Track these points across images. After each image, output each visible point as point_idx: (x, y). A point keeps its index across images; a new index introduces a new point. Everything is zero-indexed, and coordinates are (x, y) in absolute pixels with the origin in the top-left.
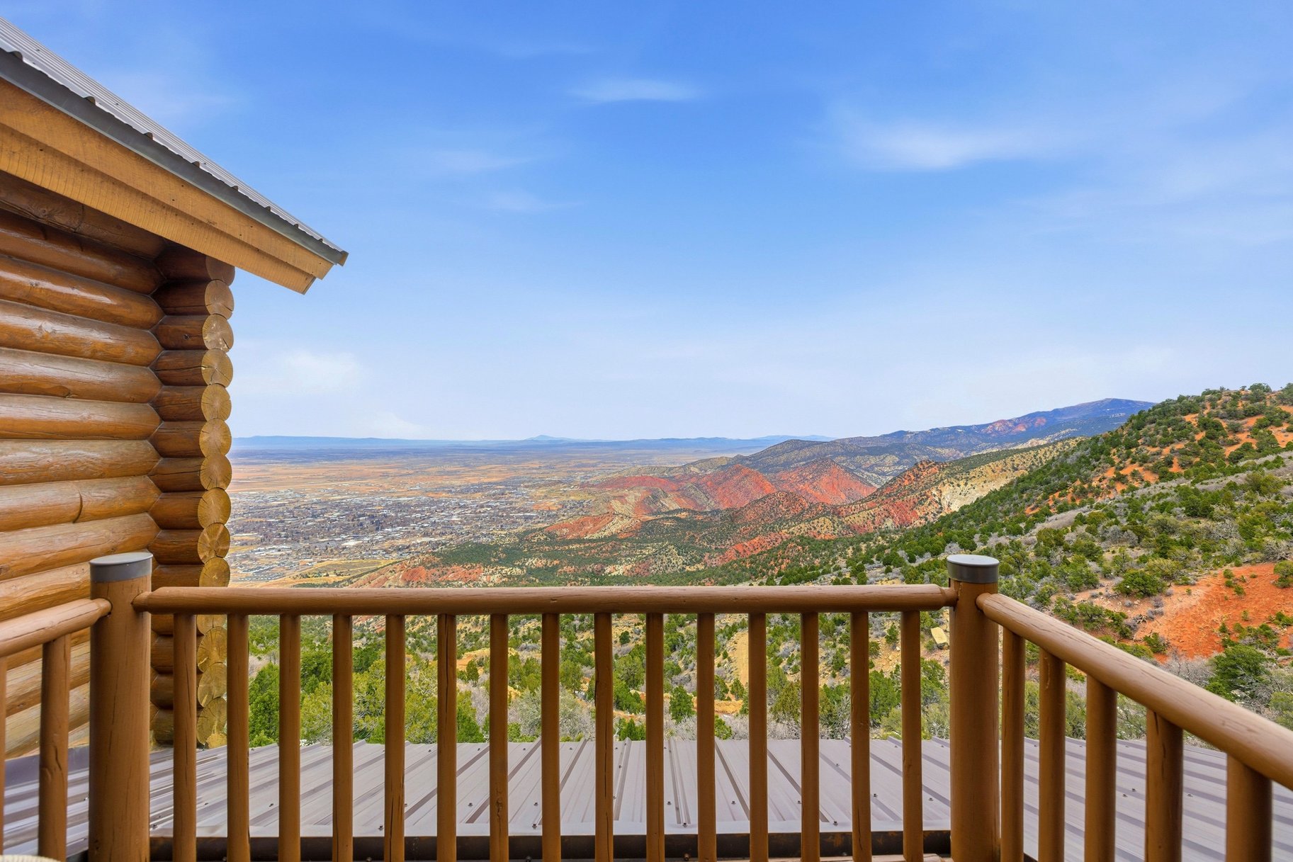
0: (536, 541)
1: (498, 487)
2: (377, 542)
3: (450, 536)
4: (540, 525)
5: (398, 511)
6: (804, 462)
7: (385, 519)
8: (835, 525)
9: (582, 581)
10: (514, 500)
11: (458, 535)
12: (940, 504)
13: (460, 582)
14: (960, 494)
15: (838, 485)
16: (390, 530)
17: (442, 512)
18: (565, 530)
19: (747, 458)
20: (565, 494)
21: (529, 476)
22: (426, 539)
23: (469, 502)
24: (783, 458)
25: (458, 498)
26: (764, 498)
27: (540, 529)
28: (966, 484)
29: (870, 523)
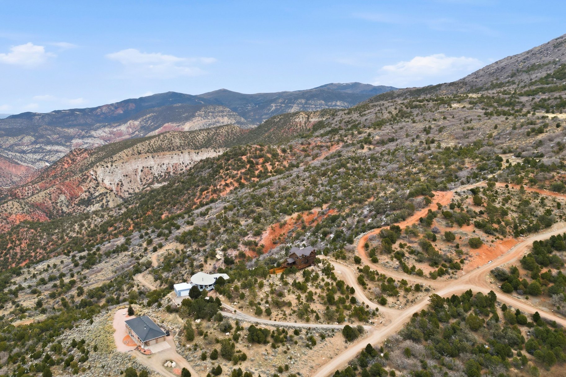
8: (23, 206)
12: (97, 180)
14: (109, 172)
28: (112, 165)
29: (47, 199)
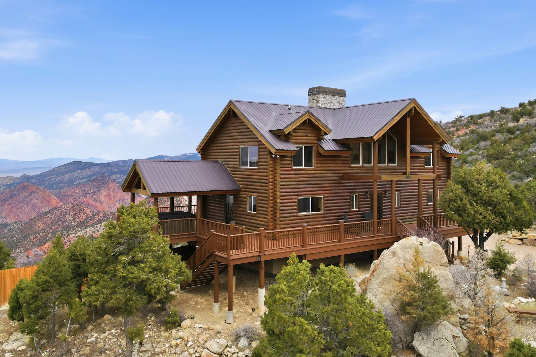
6: (86, 180)
15: (114, 197)
19: (33, 177)
24: (67, 177)
26: (52, 210)
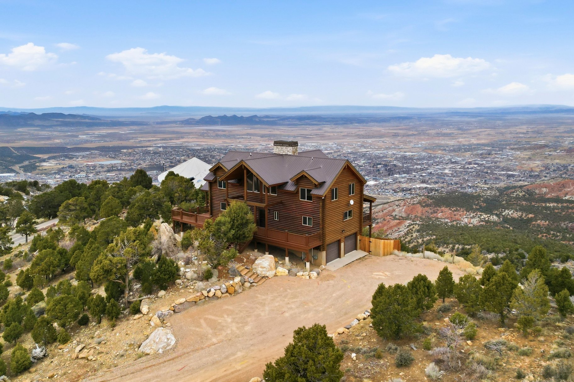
0: (514, 196)
1: (486, 148)
2: (389, 184)
3: (442, 185)
4: (521, 183)
5: (404, 163)
7: (394, 168)
9: (553, 234)
10: (499, 160)
11: (448, 185)
13: (447, 220)
16: (398, 176)
17: (437, 165)
18: (544, 190)
20: (550, 157)
21: (515, 140)
22: (424, 185)
23: (459, 159)
25: (451, 156)
27: (521, 187)
